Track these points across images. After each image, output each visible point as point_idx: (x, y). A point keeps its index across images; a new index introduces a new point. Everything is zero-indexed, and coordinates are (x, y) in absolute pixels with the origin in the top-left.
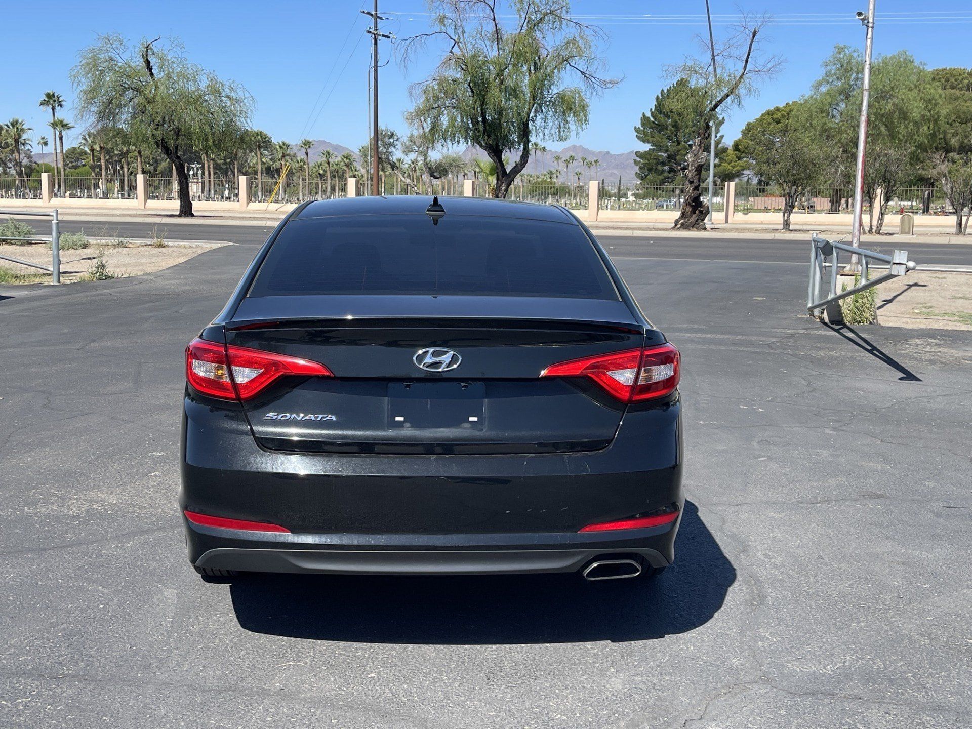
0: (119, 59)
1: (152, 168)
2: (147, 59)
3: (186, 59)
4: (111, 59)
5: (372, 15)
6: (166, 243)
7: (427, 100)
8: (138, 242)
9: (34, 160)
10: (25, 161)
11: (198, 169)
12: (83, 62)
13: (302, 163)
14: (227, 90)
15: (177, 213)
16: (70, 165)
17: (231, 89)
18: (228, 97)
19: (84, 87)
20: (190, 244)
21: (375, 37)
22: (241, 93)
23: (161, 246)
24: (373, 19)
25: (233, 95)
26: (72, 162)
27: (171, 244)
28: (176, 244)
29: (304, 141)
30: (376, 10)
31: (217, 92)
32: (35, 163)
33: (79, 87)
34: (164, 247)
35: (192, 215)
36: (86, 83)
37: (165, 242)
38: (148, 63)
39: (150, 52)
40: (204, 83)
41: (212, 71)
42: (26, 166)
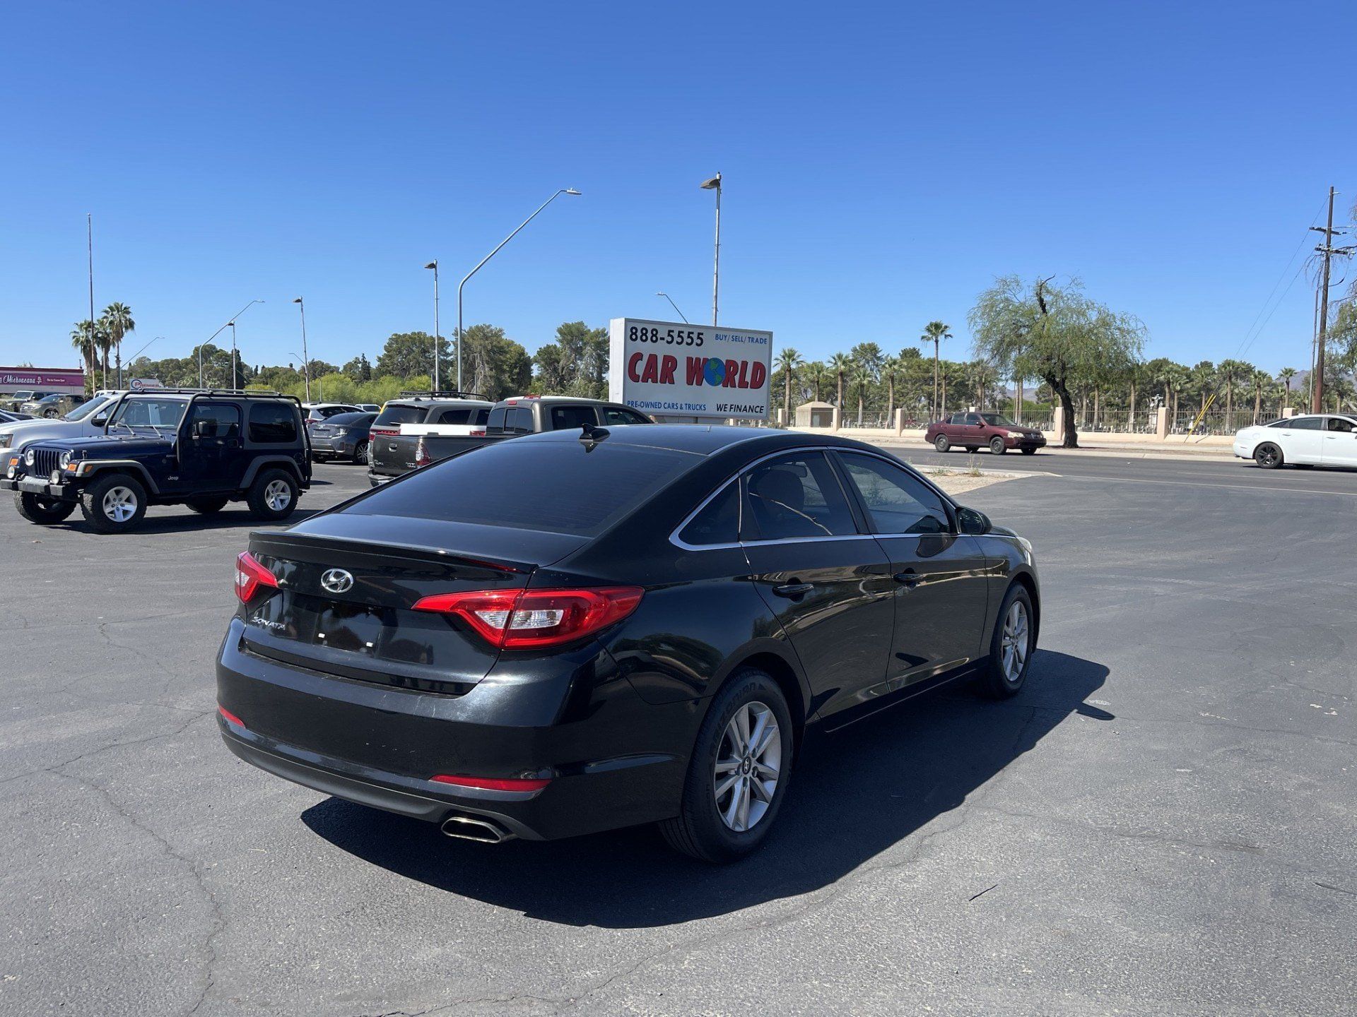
0: (1015, 300)
1: (1120, 400)
2: (1041, 297)
3: (1081, 295)
4: (1007, 299)
5: (1324, 231)
6: (982, 473)
7: (1344, 320)
8: (956, 470)
9: (1008, 395)
10: (1000, 397)
11: (1159, 401)
12: (981, 305)
13: (1283, 393)
14: (1118, 322)
15: (1062, 444)
16: (1043, 399)
17: (1123, 320)
18: (1119, 329)
19: (979, 328)
20: (1004, 474)
21: (1327, 254)
22: (1133, 325)
23: (975, 475)
24: (1326, 235)
25: (1125, 326)
26: (1044, 397)
27: (986, 473)
28: (991, 473)
29: (1284, 370)
30: (1330, 225)
31: (1105, 324)
32: (1008, 397)
33: (975, 327)
34: (978, 476)
35: (1077, 447)
36: (981, 323)
37: (981, 471)
38: (1041, 301)
39: (1043, 290)
40: (1093, 316)
41: (1103, 305)
42: (999, 401)
